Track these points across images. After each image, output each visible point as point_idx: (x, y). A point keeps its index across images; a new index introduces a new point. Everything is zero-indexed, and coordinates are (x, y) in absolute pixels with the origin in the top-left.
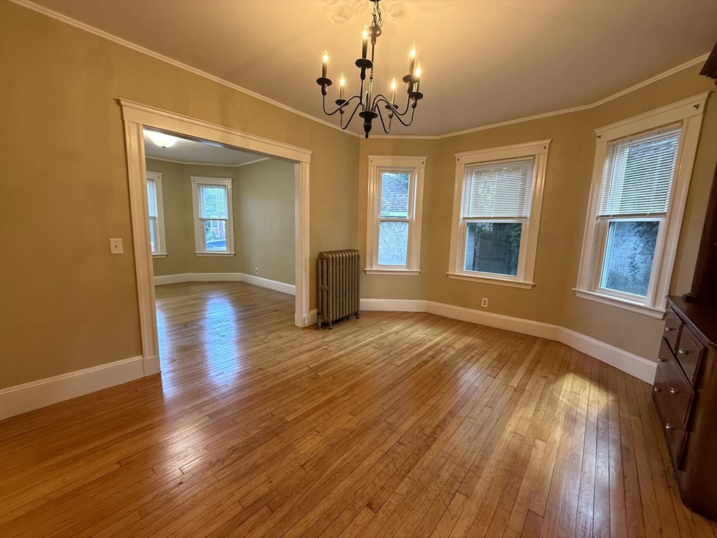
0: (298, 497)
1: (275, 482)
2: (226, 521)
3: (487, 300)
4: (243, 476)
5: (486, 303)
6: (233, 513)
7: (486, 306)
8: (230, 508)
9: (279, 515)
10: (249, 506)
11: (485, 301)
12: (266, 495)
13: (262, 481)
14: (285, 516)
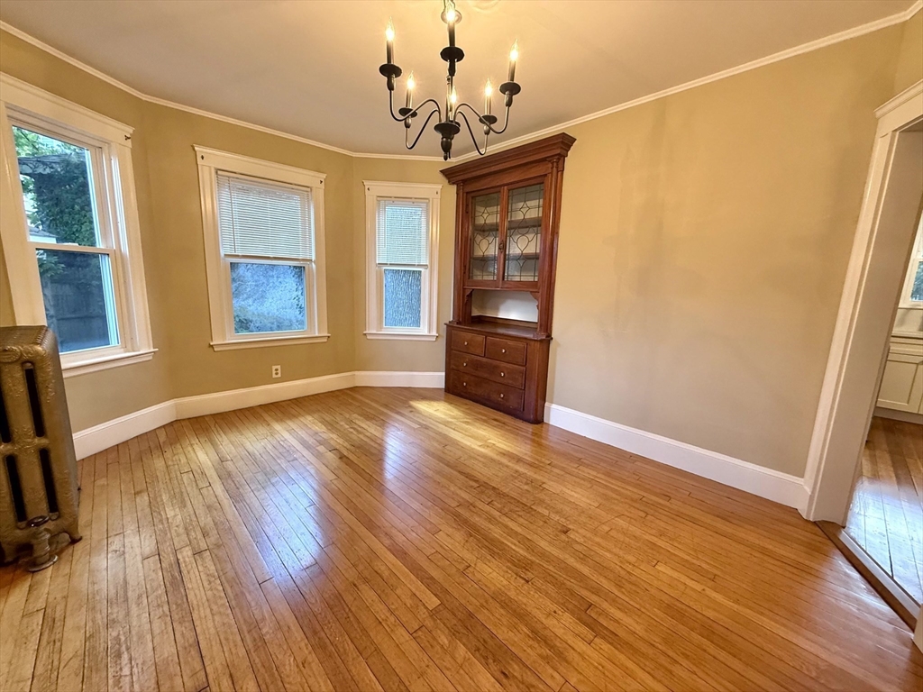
0: (568, 583)
1: (555, 607)
2: (617, 652)
3: (279, 367)
4: (551, 647)
5: (279, 371)
6: (606, 646)
7: (279, 375)
8: (601, 651)
9: (593, 598)
10: (593, 630)
11: (277, 370)
12: (572, 613)
13: (555, 622)
14: (593, 593)
